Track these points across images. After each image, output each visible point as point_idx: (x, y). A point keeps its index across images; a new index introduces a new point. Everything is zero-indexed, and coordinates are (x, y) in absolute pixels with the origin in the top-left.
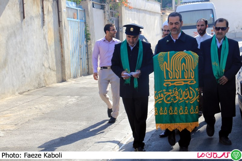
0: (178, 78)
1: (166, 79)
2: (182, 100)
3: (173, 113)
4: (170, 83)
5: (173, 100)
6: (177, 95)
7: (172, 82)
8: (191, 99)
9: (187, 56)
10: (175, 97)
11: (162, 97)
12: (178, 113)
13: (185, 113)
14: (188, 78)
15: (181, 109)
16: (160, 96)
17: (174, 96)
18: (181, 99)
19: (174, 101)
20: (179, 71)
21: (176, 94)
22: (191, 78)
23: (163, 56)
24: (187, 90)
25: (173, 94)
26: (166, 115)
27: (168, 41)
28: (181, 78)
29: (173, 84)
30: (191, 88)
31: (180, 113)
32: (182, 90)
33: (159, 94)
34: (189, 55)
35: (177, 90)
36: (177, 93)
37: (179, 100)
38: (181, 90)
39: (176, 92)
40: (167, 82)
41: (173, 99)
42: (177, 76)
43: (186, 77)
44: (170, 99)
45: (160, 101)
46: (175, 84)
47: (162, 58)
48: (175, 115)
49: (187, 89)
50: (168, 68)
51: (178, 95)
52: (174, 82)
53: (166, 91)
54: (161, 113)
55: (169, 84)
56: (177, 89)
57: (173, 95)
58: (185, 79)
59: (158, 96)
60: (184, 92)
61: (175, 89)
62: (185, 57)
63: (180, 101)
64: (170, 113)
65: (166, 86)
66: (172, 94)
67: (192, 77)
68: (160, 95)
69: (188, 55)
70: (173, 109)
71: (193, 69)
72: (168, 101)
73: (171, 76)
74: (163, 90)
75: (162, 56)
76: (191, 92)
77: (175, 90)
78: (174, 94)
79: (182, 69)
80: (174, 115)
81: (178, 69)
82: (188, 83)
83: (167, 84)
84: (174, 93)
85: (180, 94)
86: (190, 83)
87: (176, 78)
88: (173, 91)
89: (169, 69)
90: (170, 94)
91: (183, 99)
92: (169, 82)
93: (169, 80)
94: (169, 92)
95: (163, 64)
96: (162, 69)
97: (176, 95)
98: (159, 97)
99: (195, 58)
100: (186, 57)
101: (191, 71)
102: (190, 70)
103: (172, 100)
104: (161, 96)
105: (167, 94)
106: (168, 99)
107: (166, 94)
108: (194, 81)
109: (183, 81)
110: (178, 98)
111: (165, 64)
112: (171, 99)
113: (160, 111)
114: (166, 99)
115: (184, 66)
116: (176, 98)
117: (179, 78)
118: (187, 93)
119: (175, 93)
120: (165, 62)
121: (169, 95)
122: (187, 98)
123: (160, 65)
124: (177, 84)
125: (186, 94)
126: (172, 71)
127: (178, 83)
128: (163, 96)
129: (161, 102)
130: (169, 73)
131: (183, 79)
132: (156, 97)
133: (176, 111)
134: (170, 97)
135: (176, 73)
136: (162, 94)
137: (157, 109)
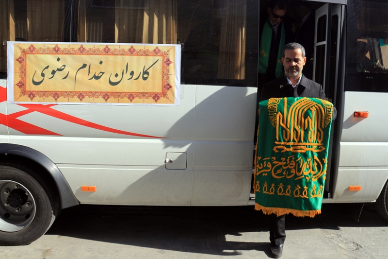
0: (297, 140)
1: (279, 141)
2: (300, 176)
3: (284, 194)
4: (284, 147)
5: (285, 175)
6: (293, 167)
7: (287, 147)
8: (314, 175)
9: (314, 106)
10: (289, 170)
11: (269, 168)
12: (292, 194)
13: (303, 196)
14: (313, 142)
15: (297, 189)
16: (266, 166)
17: (288, 168)
18: (298, 174)
19: (288, 176)
20: (300, 129)
21: (291, 166)
22: (317, 142)
23: (276, 102)
26: (272, 195)
28: (302, 140)
29: (288, 149)
30: (315, 157)
31: (294, 195)
32: (302, 160)
33: (265, 162)
34: (318, 105)
35: (295, 160)
36: (294, 164)
37: (296, 176)
38: (300, 160)
39: (292, 163)
40: (279, 145)
41: (286, 172)
42: (297, 137)
43: (311, 140)
44: (281, 172)
45: (265, 172)
46: (291, 149)
47: (274, 105)
48: (287, 196)
49: (310, 160)
50: (283, 123)
51: (295, 168)
52: (291, 146)
53: (277, 160)
55: (283, 149)
56: (293, 158)
58: (310, 142)
59: (263, 165)
60: (305, 163)
62: (312, 107)
63: (298, 176)
64: (278, 193)
65: (277, 151)
66: (285, 166)
67: (320, 141)
68: (266, 164)
69: (316, 105)
70: (285, 188)
71: (323, 128)
72: (278, 175)
73: (286, 137)
74: (272, 158)
75: (274, 103)
76: (315, 164)
77: (291, 159)
78: (289, 166)
79: (306, 127)
80: (285, 197)
81: (300, 127)
82: (313, 150)
83: (279, 149)
84: (290, 163)
85: (299, 166)
86: (316, 149)
87: (294, 141)
88: (288, 160)
89: (284, 126)
90: (281, 165)
91: (302, 175)
92: (282, 145)
93: (283, 143)
94: (281, 161)
95: (275, 116)
96: (273, 125)
99: (327, 110)
101: (318, 131)
102: (318, 129)
103: (284, 173)
104: (268, 166)
105: (277, 164)
107: (275, 165)
108: (322, 147)
109: (306, 146)
110: (294, 172)
111: (280, 117)
113: (264, 187)
114: (275, 172)
115: (308, 121)
116: (292, 172)
117: (300, 141)
118: (309, 165)
120: (279, 113)
122: (309, 172)
123: (270, 117)
124: (295, 149)
125: (308, 167)
126: (290, 129)
127: (298, 149)
129: (266, 174)
130: (284, 131)
131: (306, 142)
132: (260, 166)
133: (289, 190)
134: (282, 169)
135: (295, 132)
136: (269, 163)
137: (259, 184)
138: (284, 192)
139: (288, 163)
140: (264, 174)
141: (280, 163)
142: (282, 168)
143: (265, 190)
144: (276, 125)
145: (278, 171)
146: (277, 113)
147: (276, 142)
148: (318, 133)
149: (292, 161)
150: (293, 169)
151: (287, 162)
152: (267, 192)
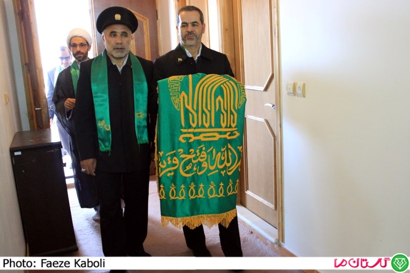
0: (207, 125)
1: (185, 128)
2: (214, 170)
3: (197, 196)
4: (191, 136)
5: (196, 171)
6: (205, 159)
7: (195, 134)
8: (229, 167)
9: (225, 82)
10: (200, 163)
11: (176, 165)
12: (206, 195)
13: (219, 195)
14: (226, 127)
15: (212, 187)
16: (172, 163)
17: (199, 161)
18: (212, 168)
19: (199, 172)
20: (210, 111)
21: (201, 158)
22: (230, 127)
23: (178, 79)
24: (224, 151)
25: (198, 157)
26: (183, 199)
27: (180, 60)
28: (213, 125)
29: (197, 138)
30: (229, 146)
31: (209, 195)
32: (214, 149)
33: (169, 158)
34: (230, 81)
35: (206, 151)
36: (205, 156)
37: (209, 171)
38: (212, 151)
39: (203, 154)
40: (185, 133)
41: (197, 167)
42: (206, 122)
43: (224, 125)
44: (190, 167)
45: (170, 172)
46: (201, 137)
47: (176, 83)
48: (200, 198)
49: (224, 149)
50: (188, 105)
51: (207, 161)
52: (200, 133)
53: (184, 153)
55: (190, 138)
56: (204, 149)
57: (196, 161)
58: (222, 128)
59: (167, 161)
60: (220, 153)
61: (202, 148)
62: (223, 84)
63: (211, 171)
64: (190, 196)
65: (183, 141)
66: (194, 159)
67: (233, 125)
68: (171, 160)
69: (228, 81)
70: (197, 188)
71: (237, 109)
72: (187, 172)
73: (193, 122)
74: (179, 150)
75: (175, 80)
76: (230, 154)
77: (201, 150)
78: (199, 159)
79: (217, 108)
80: (198, 199)
81: (209, 108)
82: (227, 136)
83: (187, 138)
84: (200, 155)
85: (211, 157)
86: (229, 136)
87: (203, 126)
88: (198, 151)
89: (190, 108)
90: (191, 159)
91: (217, 168)
92: (189, 133)
93: (190, 130)
94: (189, 153)
95: (178, 97)
96: (176, 107)
97: (201, 160)
98: (169, 163)
99: (240, 88)
100: (225, 84)
101: (232, 113)
102: (231, 111)
103: (195, 169)
104: (174, 162)
105: (185, 158)
106: (188, 168)
107: (183, 159)
108: (236, 132)
109: (218, 132)
110: (206, 165)
111: (184, 98)
112: (193, 167)
113: (171, 190)
114: (184, 168)
115: (220, 102)
116: (203, 166)
117: (210, 127)
118: (224, 156)
119: (202, 156)
120: (183, 93)
121: (190, 161)
122: (223, 165)
123: (173, 98)
124: (205, 137)
125: (223, 158)
126: (197, 112)
127: (208, 137)
128: (177, 162)
129: (172, 174)
130: (190, 114)
131: (218, 127)
132: (163, 164)
133: (201, 191)
134: (191, 164)
135: (204, 116)
136: (175, 158)
137: (164, 188)
138: (197, 194)
139: (198, 155)
140: (169, 175)
141: (189, 157)
142: (191, 162)
143: (173, 195)
144: (179, 107)
145: (187, 167)
146: (181, 93)
147: (182, 130)
148: (232, 115)
149: (203, 152)
150: (205, 162)
151: (196, 153)
152: (175, 197)
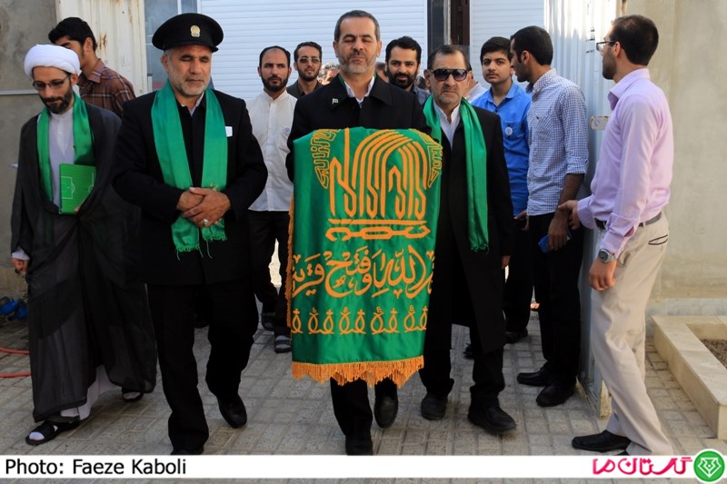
0: (372, 214)
1: (336, 218)
2: (382, 288)
3: (352, 330)
4: (346, 230)
5: (353, 289)
6: (368, 270)
7: (352, 228)
8: (410, 286)
9: (405, 144)
10: (359, 277)
11: (321, 276)
12: (368, 329)
13: (389, 329)
14: (405, 218)
15: (378, 316)
16: (314, 273)
17: (358, 273)
18: (378, 284)
19: (358, 290)
20: (378, 192)
21: (363, 268)
22: (413, 218)
23: (328, 138)
24: (401, 257)
25: (356, 266)
26: (329, 334)
27: (335, 101)
28: (383, 214)
29: (355, 234)
30: (411, 249)
31: (373, 329)
32: (383, 254)
33: (310, 266)
34: (414, 142)
35: (369, 256)
36: (369, 264)
37: (374, 289)
38: (380, 256)
39: (365, 261)
40: (336, 226)
41: (354, 282)
42: (372, 209)
43: (400, 214)
44: (343, 282)
45: (310, 288)
46: (362, 234)
47: (324, 145)
48: (358, 334)
49: (400, 254)
50: (343, 179)
51: (371, 272)
52: (361, 227)
53: (334, 258)
54: (313, 328)
55: (345, 234)
56: (367, 252)
57: (354, 272)
58: (398, 219)
59: (306, 272)
60: (392, 262)
61: (363, 251)
62: (401, 147)
64: (340, 329)
65: (333, 239)
66: (350, 268)
67: (420, 216)
68: (313, 269)
69: (411, 142)
70: (353, 318)
71: (425, 188)
72: (337, 290)
73: (350, 208)
74: (325, 254)
75: (324, 140)
76: (412, 263)
77: (362, 255)
78: (358, 269)
79: (391, 187)
81: (377, 187)
82: (406, 233)
83: (338, 233)
84: (359, 263)
85: (378, 266)
86: (411, 232)
87: (367, 217)
88: (356, 256)
89: (345, 185)
90: (344, 268)
91: (387, 285)
92: (343, 226)
93: (344, 222)
94: (342, 259)
95: (326, 167)
96: (323, 183)
97: (361, 271)
98: (310, 273)
99: (431, 154)
100: (404, 147)
101: (416, 194)
102: (415, 191)
103: (351, 285)
104: (317, 272)
105: (336, 265)
106: (339, 283)
107: (332, 267)
108: (424, 227)
109: (390, 226)
110: (370, 280)
111: (336, 169)
112: (347, 282)
113: (311, 320)
114: (333, 282)
115: (394, 176)
116: (365, 280)
117: (379, 216)
118: (399, 265)
119: (363, 264)
120: (335, 160)
121: (342, 271)
122: (399, 280)
123: (317, 169)
124: (368, 233)
125: (397, 269)
126: (357, 191)
127: (374, 233)
128: (322, 272)
129: (314, 291)
130: (346, 196)
131: (391, 218)
132: (299, 275)
133: (360, 322)
134: (344, 276)
135: (369, 199)
136: (319, 266)
137: (299, 315)
138: (352, 325)
139: (356, 263)
140: (308, 293)
141: (341, 265)
142: (345, 273)
144: (327, 183)
145: (338, 281)
146: (330, 160)
147: (330, 220)
148: (417, 199)
149: (365, 258)
150: (368, 275)
151: (354, 260)
152: (317, 329)
